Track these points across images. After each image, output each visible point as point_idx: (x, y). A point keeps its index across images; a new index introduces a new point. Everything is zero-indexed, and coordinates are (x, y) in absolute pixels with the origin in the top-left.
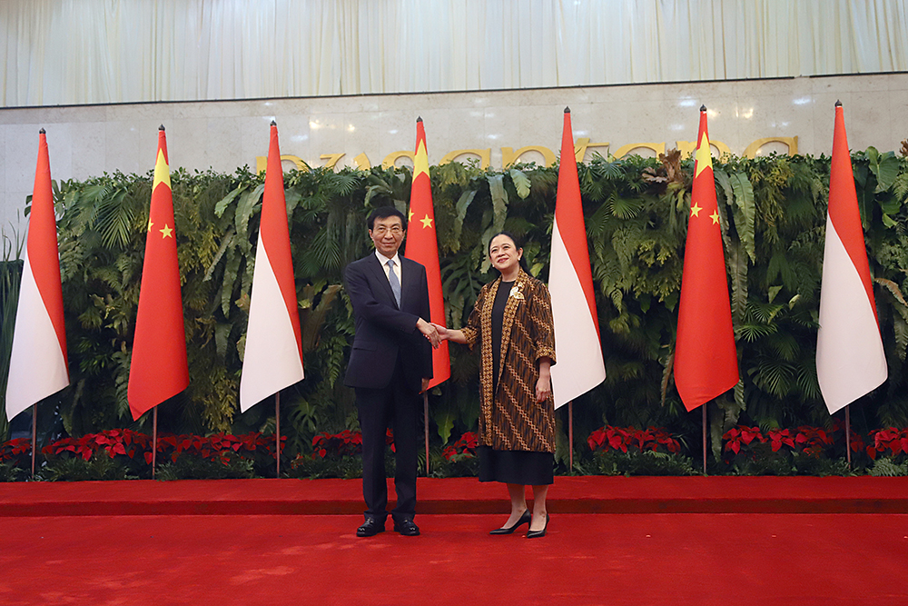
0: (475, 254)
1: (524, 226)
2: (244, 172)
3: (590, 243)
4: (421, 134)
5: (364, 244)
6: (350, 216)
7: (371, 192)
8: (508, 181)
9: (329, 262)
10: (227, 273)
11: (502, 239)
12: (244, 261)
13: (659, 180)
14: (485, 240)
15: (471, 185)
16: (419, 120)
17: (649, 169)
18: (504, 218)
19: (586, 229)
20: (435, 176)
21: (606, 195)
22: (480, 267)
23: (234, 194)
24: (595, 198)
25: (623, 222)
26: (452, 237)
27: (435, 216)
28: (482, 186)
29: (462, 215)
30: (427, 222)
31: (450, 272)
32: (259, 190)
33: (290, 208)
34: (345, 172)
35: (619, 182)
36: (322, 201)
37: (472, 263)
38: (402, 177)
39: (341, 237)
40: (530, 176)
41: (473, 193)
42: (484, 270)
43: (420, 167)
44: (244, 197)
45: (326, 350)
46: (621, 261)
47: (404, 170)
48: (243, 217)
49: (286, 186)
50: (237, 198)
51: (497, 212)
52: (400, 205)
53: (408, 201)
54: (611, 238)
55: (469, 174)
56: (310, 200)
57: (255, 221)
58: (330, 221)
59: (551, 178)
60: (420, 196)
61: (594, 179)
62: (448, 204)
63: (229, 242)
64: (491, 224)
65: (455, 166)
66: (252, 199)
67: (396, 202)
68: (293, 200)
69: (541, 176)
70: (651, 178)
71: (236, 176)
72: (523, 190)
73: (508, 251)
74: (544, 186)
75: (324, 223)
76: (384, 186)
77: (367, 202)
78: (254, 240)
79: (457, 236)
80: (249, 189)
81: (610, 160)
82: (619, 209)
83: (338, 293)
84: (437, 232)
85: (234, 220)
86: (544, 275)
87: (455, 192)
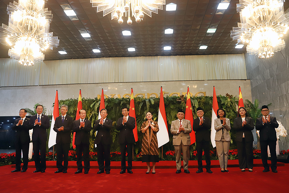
0: (143, 115)
1: (153, 110)
2: (96, 99)
3: (166, 113)
4: (132, 91)
5: (120, 113)
6: (118, 108)
7: (122, 103)
8: (150, 101)
9: (113, 117)
10: (93, 119)
11: (149, 113)
12: (96, 116)
13: (180, 101)
14: (145, 113)
15: (142, 102)
16: (132, 88)
17: (178, 99)
18: (149, 108)
19: (165, 110)
20: (135, 100)
21: (169, 104)
22: (144, 118)
23: (94, 103)
24: (167, 104)
25: (173, 109)
26: (138, 112)
27: (135, 108)
28: (144, 102)
29: (140, 108)
30: (133, 109)
31: (138, 119)
32: (99, 102)
33: (106, 106)
34: (117, 99)
35: (172, 101)
36: (112, 105)
37: (142, 117)
38: (128, 100)
39: (116, 111)
40: (154, 100)
41: (143, 103)
42: (145, 119)
43: (132, 98)
44: (96, 103)
45: (112, 135)
46: (172, 117)
47: (128, 98)
48: (96, 108)
49: (105, 102)
50: (95, 104)
51: (147, 107)
52: (128, 106)
53: (129, 105)
54: (170, 112)
55: (142, 99)
56: (110, 104)
57: (98, 109)
58: (113, 109)
59: (158, 100)
60: (132, 103)
61: (167, 100)
62: (138, 105)
63: (93, 113)
64: (146, 109)
65: (139, 98)
66: (98, 104)
67: (127, 105)
68: (106, 104)
69: (156, 100)
70: (178, 100)
71: (95, 99)
72: (153, 103)
73: (150, 116)
74: (157, 102)
75: (112, 109)
76: (124, 102)
77: (121, 105)
78: (98, 112)
79: (139, 112)
80: (97, 102)
81: (170, 97)
82: (172, 107)
83: (115, 123)
84: (135, 111)
85: (94, 108)
86: (157, 120)
87: (139, 103)
